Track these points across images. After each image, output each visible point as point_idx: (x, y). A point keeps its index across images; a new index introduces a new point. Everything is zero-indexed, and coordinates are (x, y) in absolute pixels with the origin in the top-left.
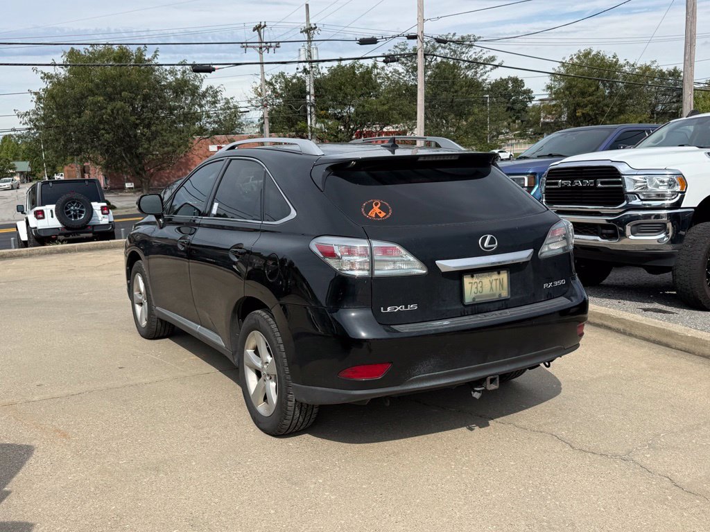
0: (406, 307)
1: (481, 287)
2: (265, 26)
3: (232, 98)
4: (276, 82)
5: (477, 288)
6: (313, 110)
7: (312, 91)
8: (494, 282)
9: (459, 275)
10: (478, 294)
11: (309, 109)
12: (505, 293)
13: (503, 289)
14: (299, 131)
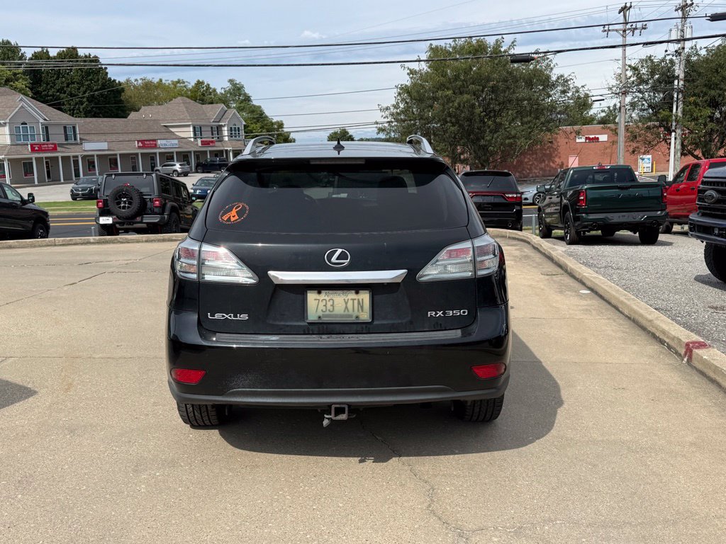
0: (235, 316)
1: (333, 305)
2: (631, 7)
3: (583, 87)
4: (642, 66)
5: (325, 306)
6: (680, 96)
7: (682, 76)
8: (350, 303)
9: (302, 289)
10: (328, 313)
11: (675, 96)
12: (365, 316)
13: (362, 311)
14: (663, 121)
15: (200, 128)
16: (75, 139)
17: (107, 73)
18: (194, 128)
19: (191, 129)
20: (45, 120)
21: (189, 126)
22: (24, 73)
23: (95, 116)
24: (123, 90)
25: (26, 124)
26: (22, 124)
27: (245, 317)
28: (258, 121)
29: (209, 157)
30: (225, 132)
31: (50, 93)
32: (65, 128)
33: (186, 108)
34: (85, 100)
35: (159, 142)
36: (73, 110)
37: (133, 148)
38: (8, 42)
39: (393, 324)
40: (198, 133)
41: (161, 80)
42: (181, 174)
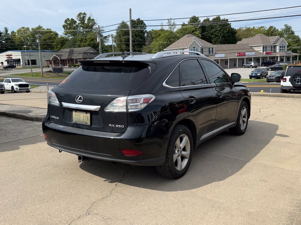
0: (56, 117)
1: (80, 117)
10: (78, 120)
12: (88, 123)
13: (88, 120)
15: (266, 47)
16: (213, 53)
17: (231, 26)
18: (263, 47)
19: (262, 47)
20: (202, 46)
21: (261, 46)
22: (199, 28)
23: (224, 43)
24: (236, 32)
25: (195, 48)
26: (194, 48)
27: (58, 118)
28: (296, 43)
29: (268, 59)
30: (278, 48)
31: (208, 35)
32: (209, 49)
33: (261, 38)
34: (221, 37)
35: (247, 53)
36: (216, 41)
37: (235, 56)
38: (195, 16)
39: (98, 127)
40: (265, 49)
41: (254, 27)
42: (254, 67)
